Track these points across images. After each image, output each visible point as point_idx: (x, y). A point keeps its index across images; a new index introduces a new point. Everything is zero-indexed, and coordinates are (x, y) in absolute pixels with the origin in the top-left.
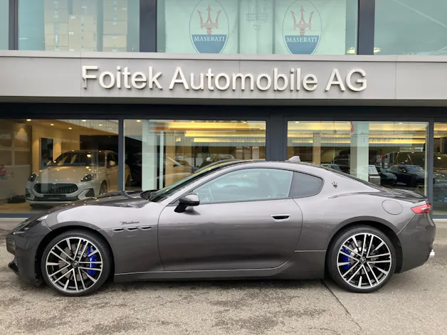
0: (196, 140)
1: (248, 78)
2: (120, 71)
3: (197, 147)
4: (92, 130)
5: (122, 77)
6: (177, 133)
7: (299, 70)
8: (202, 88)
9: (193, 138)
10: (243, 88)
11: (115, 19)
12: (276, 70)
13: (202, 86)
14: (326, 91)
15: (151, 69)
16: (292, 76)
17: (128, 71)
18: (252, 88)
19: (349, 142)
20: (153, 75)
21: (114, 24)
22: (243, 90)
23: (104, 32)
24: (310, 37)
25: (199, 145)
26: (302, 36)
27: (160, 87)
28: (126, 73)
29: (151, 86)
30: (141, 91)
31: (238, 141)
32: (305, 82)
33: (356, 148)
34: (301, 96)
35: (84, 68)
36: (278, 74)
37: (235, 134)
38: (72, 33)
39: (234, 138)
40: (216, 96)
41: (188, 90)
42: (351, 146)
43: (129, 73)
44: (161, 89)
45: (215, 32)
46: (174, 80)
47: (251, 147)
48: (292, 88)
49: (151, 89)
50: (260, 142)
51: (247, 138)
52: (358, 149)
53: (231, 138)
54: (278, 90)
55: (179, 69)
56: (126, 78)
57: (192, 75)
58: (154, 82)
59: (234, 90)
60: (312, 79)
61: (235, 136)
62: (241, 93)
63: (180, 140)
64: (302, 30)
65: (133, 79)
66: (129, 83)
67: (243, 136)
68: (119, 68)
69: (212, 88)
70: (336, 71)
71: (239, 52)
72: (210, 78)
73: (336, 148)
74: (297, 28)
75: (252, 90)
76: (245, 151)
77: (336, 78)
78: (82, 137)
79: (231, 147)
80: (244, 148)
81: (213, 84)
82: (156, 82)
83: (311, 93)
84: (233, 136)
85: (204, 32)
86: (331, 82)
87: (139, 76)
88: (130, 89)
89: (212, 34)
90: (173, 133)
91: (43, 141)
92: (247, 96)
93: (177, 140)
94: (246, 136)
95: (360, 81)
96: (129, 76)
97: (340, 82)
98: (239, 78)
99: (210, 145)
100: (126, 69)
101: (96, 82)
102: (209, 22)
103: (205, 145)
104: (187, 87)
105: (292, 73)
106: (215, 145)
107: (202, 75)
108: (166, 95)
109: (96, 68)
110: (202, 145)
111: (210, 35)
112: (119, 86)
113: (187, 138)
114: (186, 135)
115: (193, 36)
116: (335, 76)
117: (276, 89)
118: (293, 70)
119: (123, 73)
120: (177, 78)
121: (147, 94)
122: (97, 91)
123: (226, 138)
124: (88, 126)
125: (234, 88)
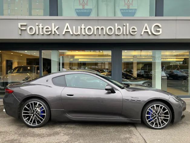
0: (80, 60)
1: (102, 28)
2: (38, 25)
3: (80, 63)
4: (31, 56)
5: (39, 29)
6: (70, 57)
7: (128, 24)
8: (79, 34)
9: (79, 59)
10: (100, 34)
11: (38, 1)
12: (116, 24)
13: (79, 33)
14: (141, 35)
15: (53, 24)
16: (125, 27)
17: (42, 26)
18: (104, 34)
19: (151, 60)
20: (54, 28)
21: (37, 4)
22: (100, 35)
23: (32, 8)
24: (132, 9)
25: (82, 62)
26: (128, 9)
27: (58, 33)
28: (41, 27)
29: (53, 33)
30: (48, 36)
31: (99, 60)
32: (131, 30)
33: (155, 63)
34: (129, 37)
35: (19, 24)
36: (117, 26)
37: (98, 57)
38: (17, 8)
39: (97, 59)
40: (86, 38)
41: (72, 35)
42: (152, 62)
43: (42, 27)
44: (59, 35)
45: (86, 7)
46: (65, 30)
47: (105, 63)
48: (125, 34)
49: (54, 35)
50: (109, 60)
51: (103, 59)
52: (156, 63)
53: (96, 59)
54: (117, 35)
55: (67, 24)
56: (41, 29)
57: (74, 27)
58: (55, 31)
59: (95, 35)
60: (134, 29)
61: (98, 58)
62: (99, 36)
63: (72, 60)
64: (129, 6)
65: (45, 30)
66: (43, 31)
67: (101, 58)
68: (37, 24)
69: (84, 34)
70: (146, 25)
71: (98, 16)
72: (83, 29)
73: (142, 63)
74: (126, 5)
75: (104, 35)
76: (102, 65)
77: (146, 29)
78: (27, 59)
79: (96, 63)
80: (102, 63)
81: (85, 32)
82: (56, 31)
83: (134, 36)
84: (97, 58)
85: (81, 7)
86: (144, 30)
87: (47, 28)
88: (43, 35)
89: (85, 8)
90: (68, 57)
91: (7, 61)
92: (102, 38)
93: (70, 60)
94: (103, 58)
95: (158, 30)
96: (42, 28)
97: (148, 30)
98: (98, 28)
99: (87, 62)
100: (41, 25)
101: (25, 32)
102: (83, 3)
103: (84, 62)
104: (72, 33)
105: (124, 26)
106: (89, 62)
107: (79, 27)
108: (61, 37)
109: (25, 24)
110: (83, 62)
111: (84, 9)
112: (37, 33)
113: (75, 59)
114: (75, 58)
115: (76, 9)
116: (146, 27)
117: (116, 34)
118: (125, 24)
119: (39, 27)
120: (66, 29)
121: (52, 37)
122: (27, 36)
123: (93, 59)
124: (29, 54)
125: (95, 34)
